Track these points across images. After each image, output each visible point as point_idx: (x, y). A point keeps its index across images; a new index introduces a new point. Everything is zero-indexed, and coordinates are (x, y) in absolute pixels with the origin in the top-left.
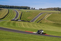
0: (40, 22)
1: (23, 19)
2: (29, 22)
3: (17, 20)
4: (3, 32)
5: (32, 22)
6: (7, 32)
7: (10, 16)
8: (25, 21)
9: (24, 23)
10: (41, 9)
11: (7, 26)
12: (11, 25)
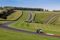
0: (53, 23)
1: (37, 21)
2: (43, 23)
5: (45, 24)
6: (21, 33)
7: (24, 18)
8: (39, 23)
9: (38, 24)
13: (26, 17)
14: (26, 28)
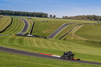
0: (63, 38)
1: (36, 33)
2: (46, 38)
3: (26, 35)
4: (3, 54)
5: (50, 39)
6: (9, 54)
7: (14, 28)
8: (39, 37)
9: (38, 39)
10: (66, 18)
12: (16, 43)
13: (17, 27)
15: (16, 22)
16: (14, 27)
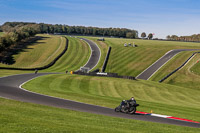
1: (114, 69)
2: (134, 78)
3: (94, 74)
4: (50, 111)
5: (143, 81)
6: (61, 111)
7: (72, 60)
8: (122, 77)
9: (118, 81)
10: (174, 38)
11: (60, 90)
12: (75, 88)
13: (77, 57)
14: (80, 96)
15: (74, 48)
16: (70, 57)
